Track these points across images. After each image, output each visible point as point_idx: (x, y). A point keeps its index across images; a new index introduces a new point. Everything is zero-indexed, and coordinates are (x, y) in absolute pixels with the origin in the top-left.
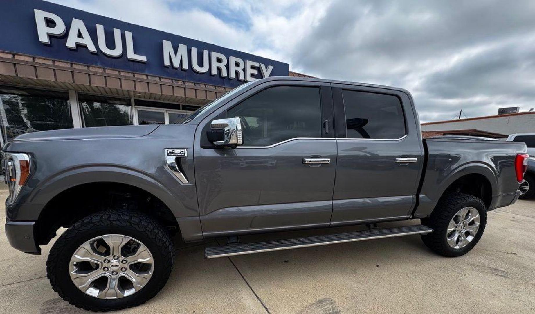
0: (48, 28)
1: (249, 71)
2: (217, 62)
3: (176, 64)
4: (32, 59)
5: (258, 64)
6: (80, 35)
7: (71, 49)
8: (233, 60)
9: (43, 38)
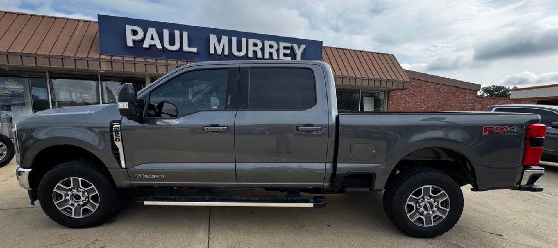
0: (133, 36)
1: (282, 51)
2: (253, 46)
3: (219, 52)
4: (122, 58)
5: (291, 44)
6: (152, 39)
7: (146, 49)
8: (267, 43)
9: (130, 43)
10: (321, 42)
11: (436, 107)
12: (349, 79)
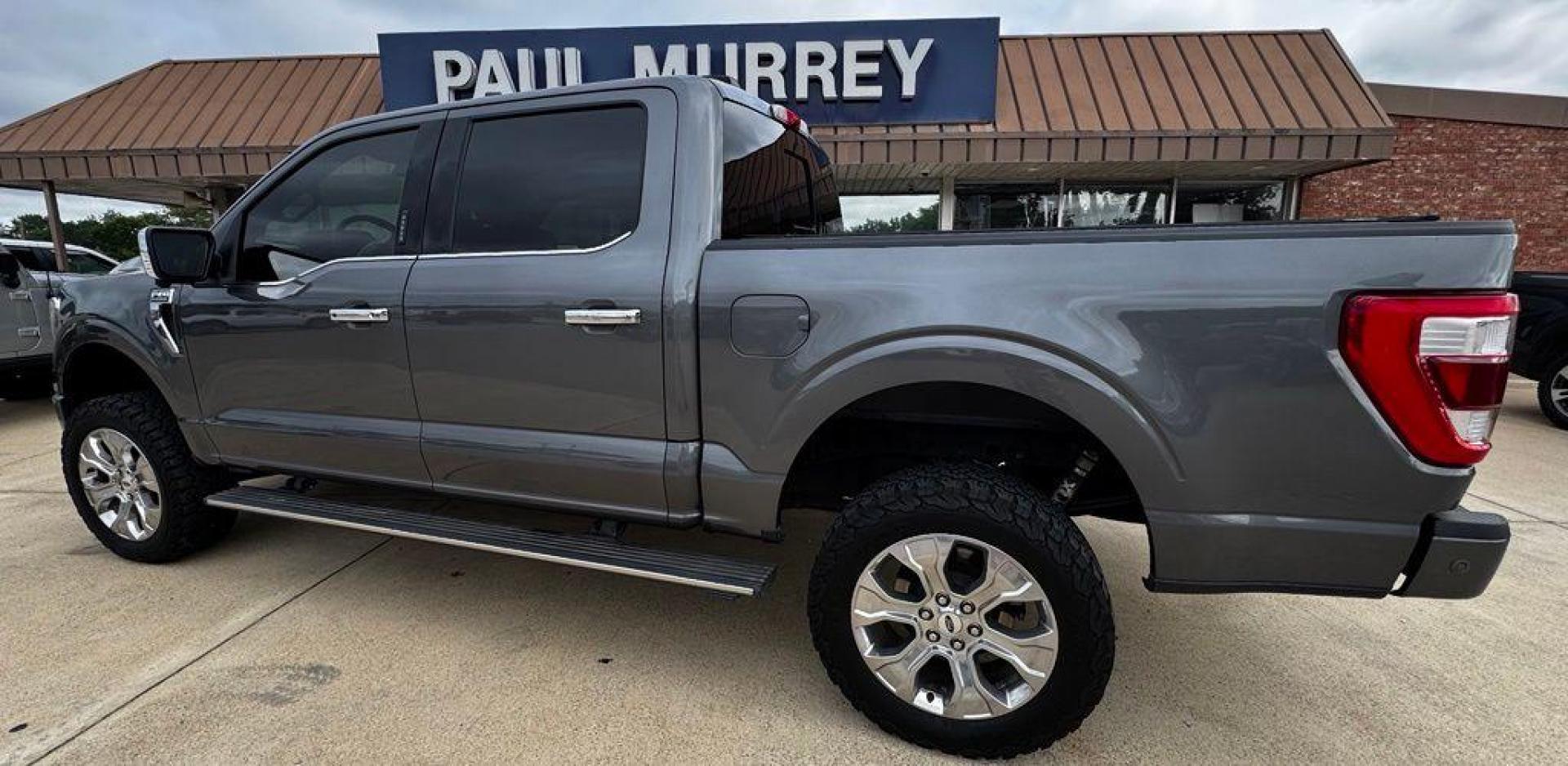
0: (451, 78)
1: (852, 69)
2: (760, 65)
5: (882, 42)
6: (493, 79)
8: (803, 49)
9: (444, 99)
10: (995, 22)
11: (1549, 232)
12: (1105, 140)
